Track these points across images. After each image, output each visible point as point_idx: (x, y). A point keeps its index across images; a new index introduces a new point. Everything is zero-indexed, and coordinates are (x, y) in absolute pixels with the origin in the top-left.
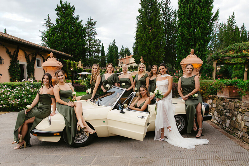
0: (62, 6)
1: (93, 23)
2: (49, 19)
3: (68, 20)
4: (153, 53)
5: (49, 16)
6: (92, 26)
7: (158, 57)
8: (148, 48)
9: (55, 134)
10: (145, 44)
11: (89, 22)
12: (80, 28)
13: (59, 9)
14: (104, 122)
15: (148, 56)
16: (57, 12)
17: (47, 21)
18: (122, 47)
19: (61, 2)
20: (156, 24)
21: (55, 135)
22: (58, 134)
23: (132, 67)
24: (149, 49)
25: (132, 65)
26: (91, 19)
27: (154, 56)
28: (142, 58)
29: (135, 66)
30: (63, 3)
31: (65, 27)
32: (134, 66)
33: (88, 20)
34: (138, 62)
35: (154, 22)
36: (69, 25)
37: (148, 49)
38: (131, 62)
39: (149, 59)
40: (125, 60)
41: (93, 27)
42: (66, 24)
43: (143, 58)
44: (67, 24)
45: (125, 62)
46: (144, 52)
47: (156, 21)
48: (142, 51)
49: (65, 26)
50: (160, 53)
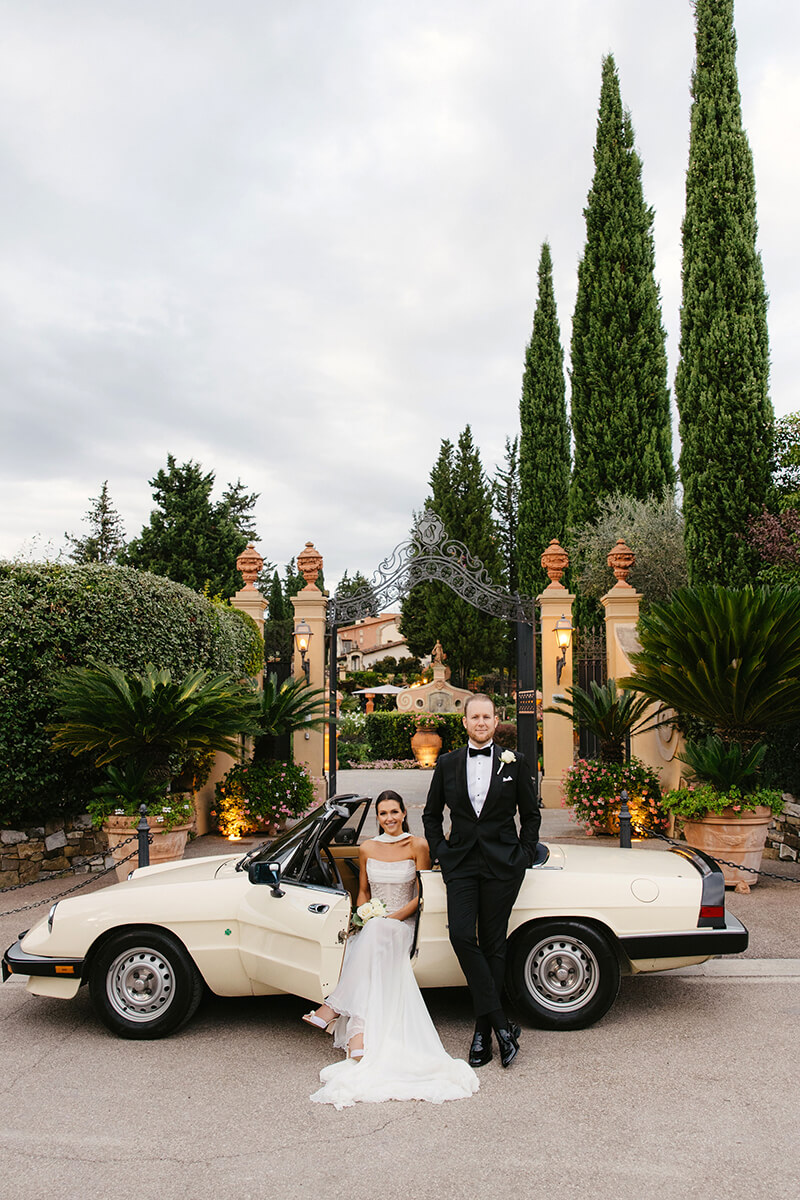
0: (176, 474)
1: (248, 501)
2: (104, 497)
3: (197, 519)
4: (472, 632)
5: (105, 489)
6: (241, 509)
7: (491, 644)
8: (458, 615)
9: (59, 969)
10: (449, 605)
11: (232, 497)
12: (231, 542)
13: (162, 482)
14: (228, 932)
15: (457, 641)
16: (156, 490)
17: (96, 503)
18: (342, 576)
19: (171, 461)
20: (482, 547)
21: (61, 972)
22: (70, 969)
23: (391, 661)
24: (460, 620)
25: (391, 653)
26: (241, 487)
27: (478, 640)
28: (438, 645)
29: (403, 659)
30: (178, 465)
31: (187, 542)
32: (397, 660)
33: (228, 490)
34: (419, 648)
35: (475, 541)
36: (198, 533)
37: (457, 621)
38: (384, 642)
39: (461, 648)
40: (361, 632)
41: (245, 513)
42: (188, 532)
43: (443, 646)
44: (191, 531)
45: (361, 640)
46: (444, 627)
47: (480, 538)
48: (439, 625)
49: (184, 538)
50: (494, 631)
